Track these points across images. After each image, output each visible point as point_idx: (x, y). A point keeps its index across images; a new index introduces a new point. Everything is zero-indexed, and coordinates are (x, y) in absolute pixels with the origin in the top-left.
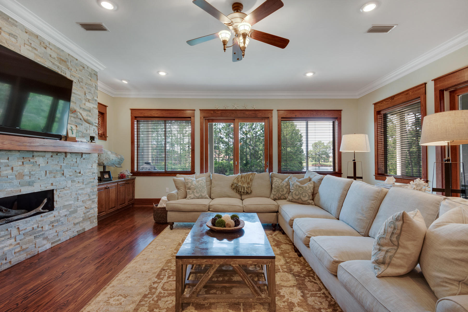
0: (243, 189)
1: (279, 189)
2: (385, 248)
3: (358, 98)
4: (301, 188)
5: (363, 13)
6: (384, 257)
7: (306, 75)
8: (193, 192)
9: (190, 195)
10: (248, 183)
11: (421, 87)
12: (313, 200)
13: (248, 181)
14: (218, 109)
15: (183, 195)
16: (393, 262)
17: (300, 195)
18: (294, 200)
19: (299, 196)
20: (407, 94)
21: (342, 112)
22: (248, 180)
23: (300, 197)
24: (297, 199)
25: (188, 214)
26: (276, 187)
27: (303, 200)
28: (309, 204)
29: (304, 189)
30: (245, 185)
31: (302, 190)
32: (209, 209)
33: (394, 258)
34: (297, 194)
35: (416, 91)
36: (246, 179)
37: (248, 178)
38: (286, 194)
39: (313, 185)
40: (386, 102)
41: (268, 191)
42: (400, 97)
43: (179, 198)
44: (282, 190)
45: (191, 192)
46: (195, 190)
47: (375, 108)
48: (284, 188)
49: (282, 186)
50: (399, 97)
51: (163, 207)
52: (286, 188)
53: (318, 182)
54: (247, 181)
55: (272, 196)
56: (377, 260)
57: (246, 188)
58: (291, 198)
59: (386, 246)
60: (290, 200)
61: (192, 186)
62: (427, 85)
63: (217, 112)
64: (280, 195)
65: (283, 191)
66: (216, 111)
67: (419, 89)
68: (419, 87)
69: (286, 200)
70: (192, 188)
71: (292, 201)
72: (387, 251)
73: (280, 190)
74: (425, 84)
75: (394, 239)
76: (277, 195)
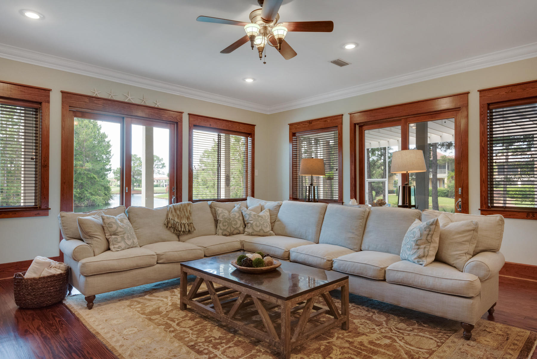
0: (183, 226)
1: (231, 222)
2: (422, 246)
3: (269, 114)
4: (260, 218)
5: (344, 49)
6: (424, 252)
7: (245, 81)
8: (123, 238)
9: (119, 244)
10: (188, 218)
11: (339, 117)
12: (272, 230)
13: (187, 215)
14: (99, 96)
15: (104, 246)
16: (429, 254)
17: (262, 226)
18: (255, 233)
19: (260, 228)
20: (325, 121)
21: (256, 127)
22: (186, 213)
23: (262, 228)
24: (258, 231)
25: (124, 275)
26: (226, 220)
27: (265, 231)
28: (270, 235)
29: (264, 218)
30: (184, 221)
31: (262, 219)
32: (157, 261)
33: (430, 251)
34: (258, 225)
35: (334, 120)
36: (183, 213)
37: (185, 211)
38: (240, 227)
39: (268, 214)
40: (303, 124)
41: (212, 227)
42: (318, 122)
43: (97, 251)
44: (235, 222)
45: (119, 239)
46: (126, 235)
47: (290, 129)
48: (237, 220)
49: (234, 218)
50: (316, 123)
51: (49, 275)
52: (240, 220)
53: (275, 209)
54: (185, 215)
55: (220, 231)
56: (419, 256)
57: (187, 224)
58: (251, 231)
59: (423, 244)
60: (249, 233)
61: (119, 229)
62: (343, 116)
63: (95, 102)
64: (232, 229)
65: (236, 224)
66: (94, 99)
67: (337, 119)
68: (336, 118)
69: (245, 234)
70: (121, 232)
71: (253, 234)
72: (425, 248)
73: (233, 223)
74: (343, 115)
75: (429, 238)
76: (229, 230)
